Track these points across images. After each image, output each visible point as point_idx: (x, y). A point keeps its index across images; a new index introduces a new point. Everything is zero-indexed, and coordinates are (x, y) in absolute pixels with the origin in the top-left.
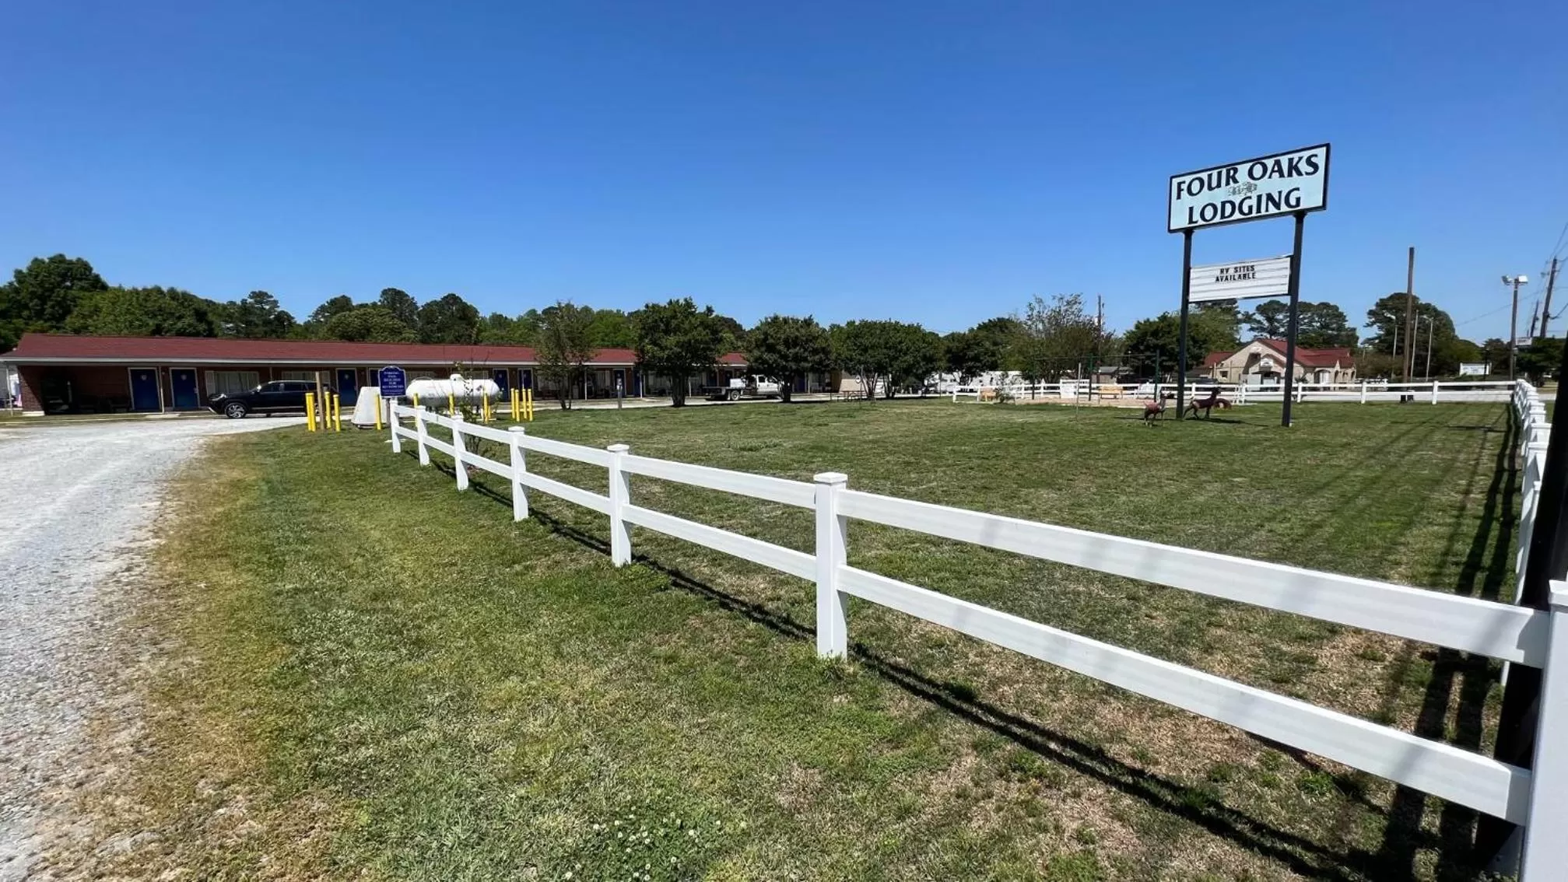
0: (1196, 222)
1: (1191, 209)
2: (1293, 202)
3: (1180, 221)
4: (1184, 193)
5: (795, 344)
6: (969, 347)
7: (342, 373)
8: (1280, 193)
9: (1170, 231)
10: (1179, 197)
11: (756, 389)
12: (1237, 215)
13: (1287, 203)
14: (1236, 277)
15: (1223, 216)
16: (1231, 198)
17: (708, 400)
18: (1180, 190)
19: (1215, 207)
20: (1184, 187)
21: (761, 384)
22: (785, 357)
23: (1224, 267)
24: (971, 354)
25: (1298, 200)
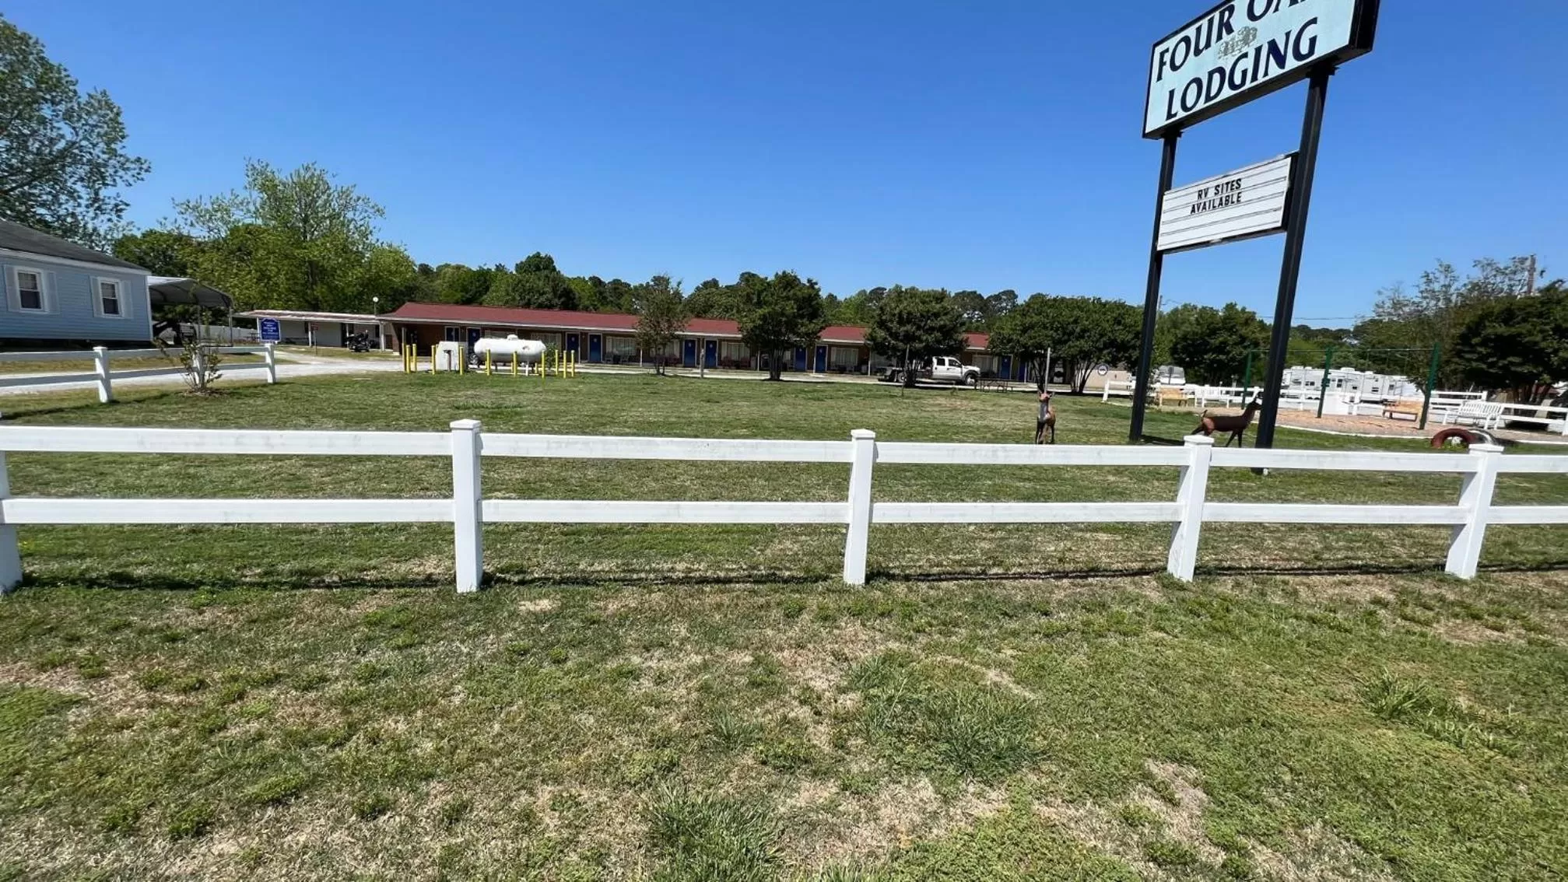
0: (1175, 115)
1: (1172, 93)
2: (1304, 49)
3: (1157, 119)
4: (1167, 68)
5: (909, 321)
6: (1213, 332)
7: (570, 336)
8: (1288, 35)
9: (1145, 135)
10: (1160, 78)
11: (931, 372)
12: (1227, 92)
13: (1298, 56)
14: (1217, 203)
15: (1208, 98)
16: (1220, 63)
17: (880, 380)
18: (1162, 63)
19: (1198, 81)
20: (1167, 57)
21: (940, 367)
22: (895, 336)
23: (1202, 187)
24: (1215, 342)
25: (1313, 41)
